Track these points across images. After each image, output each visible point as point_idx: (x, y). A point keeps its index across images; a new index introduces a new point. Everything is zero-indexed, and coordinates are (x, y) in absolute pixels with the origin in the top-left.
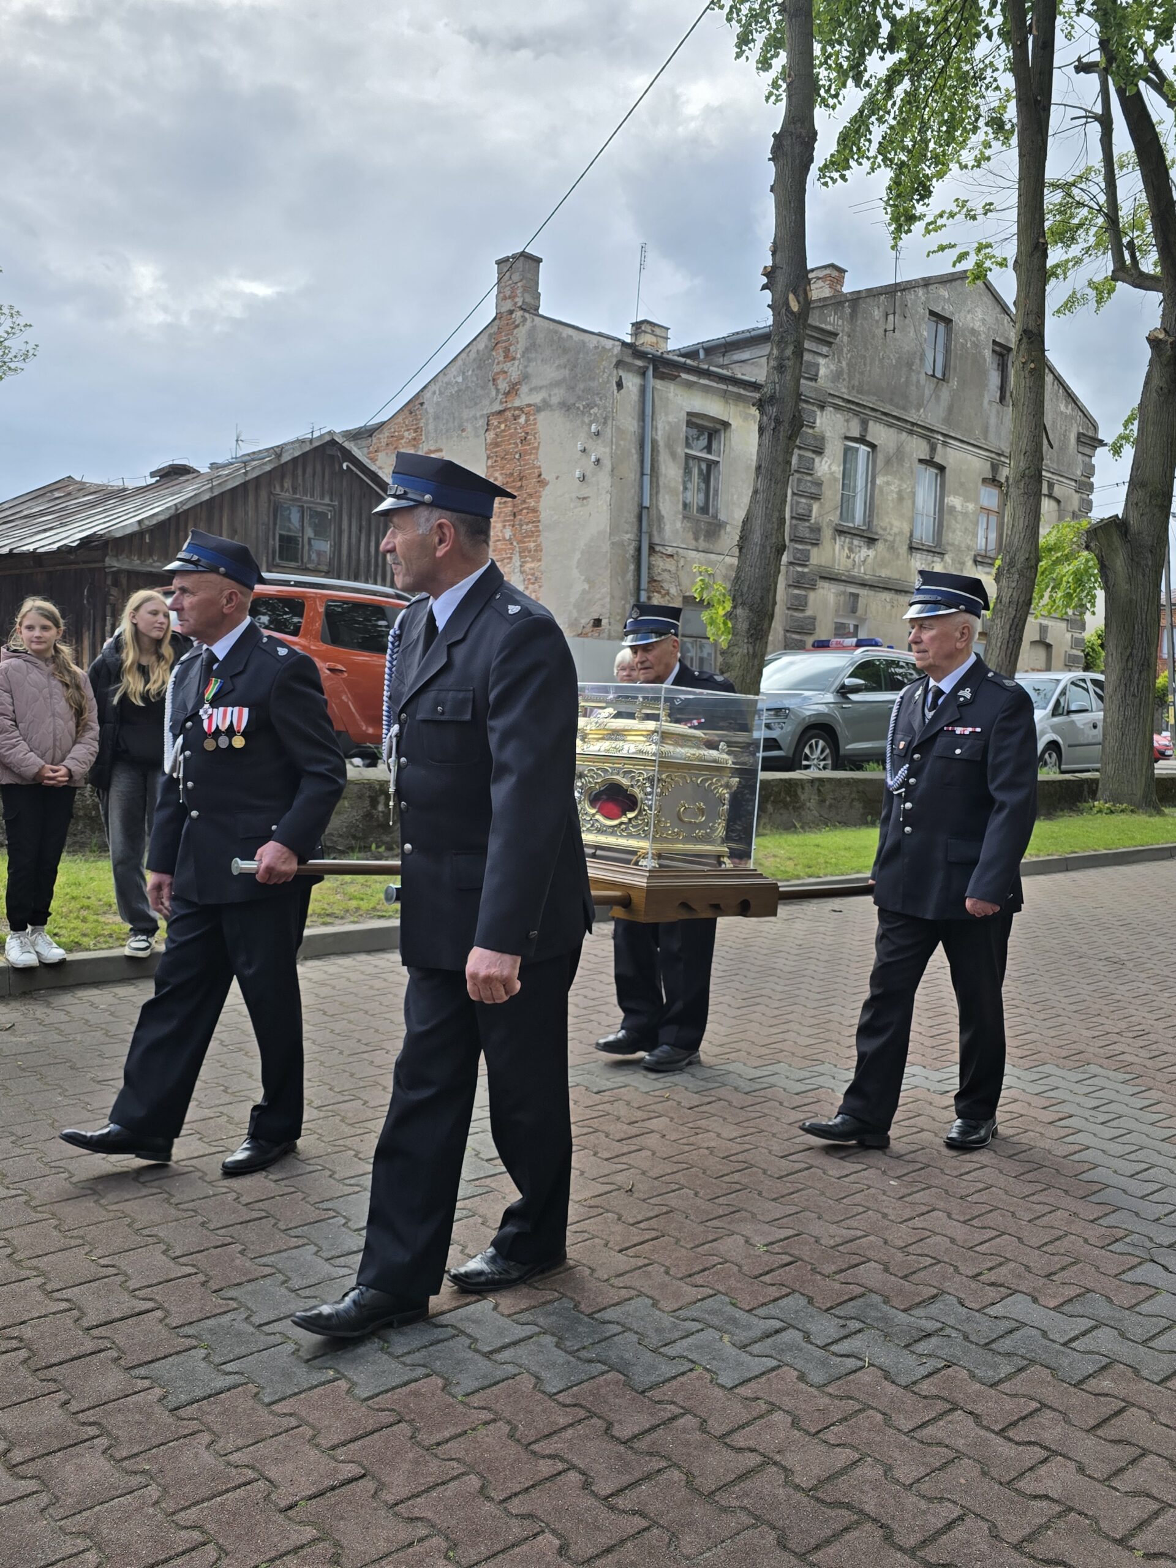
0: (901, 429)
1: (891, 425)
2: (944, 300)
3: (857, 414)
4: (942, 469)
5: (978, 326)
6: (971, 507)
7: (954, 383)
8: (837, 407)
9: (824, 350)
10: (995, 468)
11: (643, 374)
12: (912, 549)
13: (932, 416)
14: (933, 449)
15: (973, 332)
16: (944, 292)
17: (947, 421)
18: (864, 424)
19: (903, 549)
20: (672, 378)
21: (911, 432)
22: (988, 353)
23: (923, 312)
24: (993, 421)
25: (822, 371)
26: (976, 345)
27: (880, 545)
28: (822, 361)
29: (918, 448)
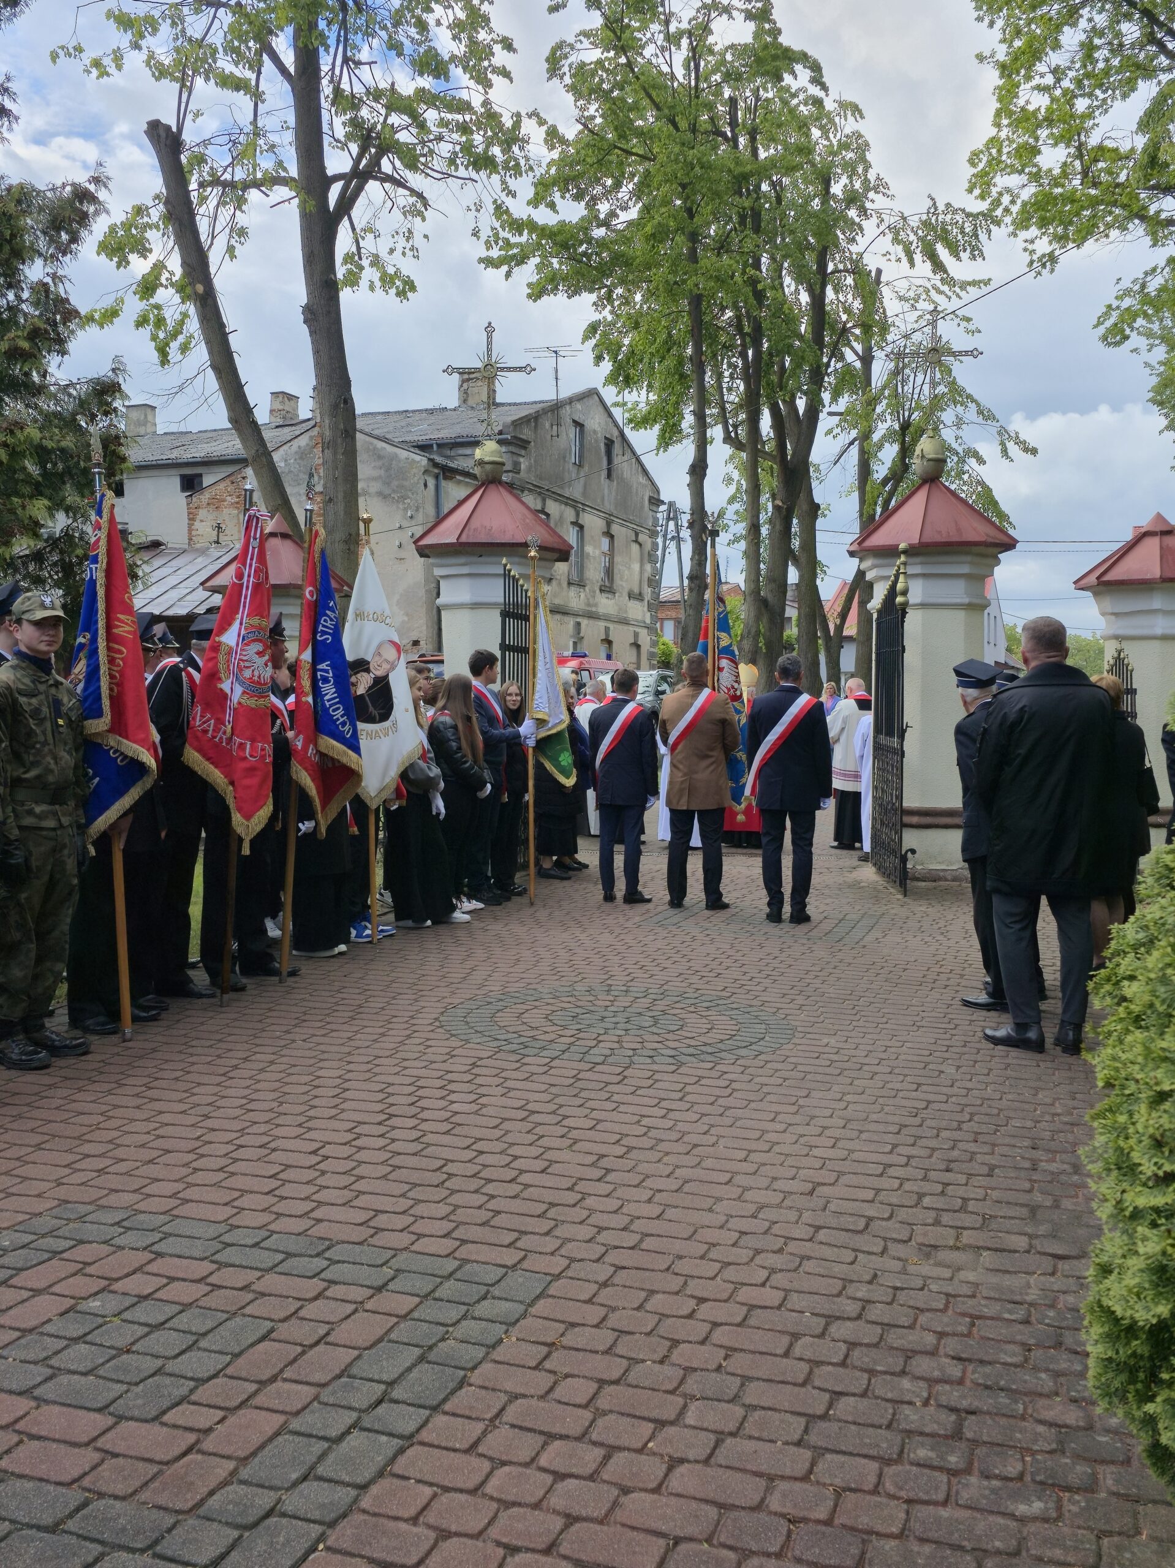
0: (561, 502)
1: (556, 500)
2: (578, 411)
3: (540, 494)
4: (581, 527)
5: (597, 427)
6: (597, 552)
7: (586, 468)
8: (530, 490)
9: (523, 452)
10: (609, 524)
11: (437, 477)
12: (570, 584)
13: (575, 491)
14: (578, 515)
15: (595, 432)
16: (579, 406)
17: (584, 494)
18: (544, 501)
19: (565, 584)
20: (451, 478)
21: (566, 504)
22: (602, 446)
23: (569, 421)
24: (606, 491)
25: (523, 467)
26: (596, 441)
27: (554, 582)
28: (522, 460)
29: (570, 514)
